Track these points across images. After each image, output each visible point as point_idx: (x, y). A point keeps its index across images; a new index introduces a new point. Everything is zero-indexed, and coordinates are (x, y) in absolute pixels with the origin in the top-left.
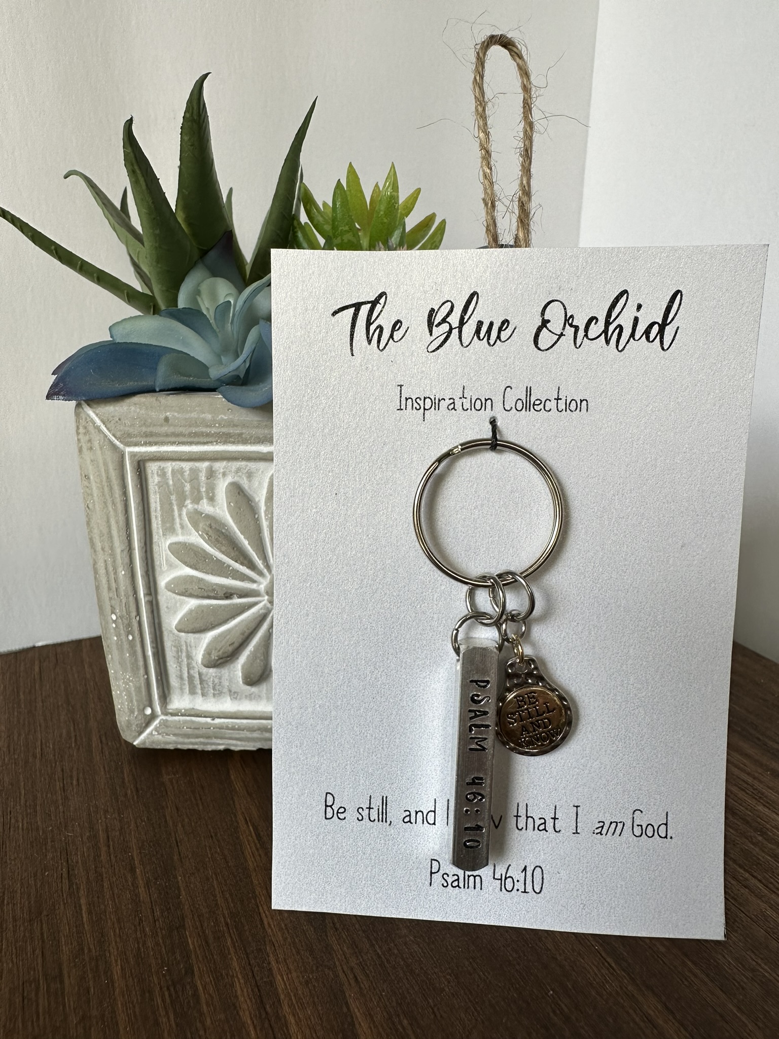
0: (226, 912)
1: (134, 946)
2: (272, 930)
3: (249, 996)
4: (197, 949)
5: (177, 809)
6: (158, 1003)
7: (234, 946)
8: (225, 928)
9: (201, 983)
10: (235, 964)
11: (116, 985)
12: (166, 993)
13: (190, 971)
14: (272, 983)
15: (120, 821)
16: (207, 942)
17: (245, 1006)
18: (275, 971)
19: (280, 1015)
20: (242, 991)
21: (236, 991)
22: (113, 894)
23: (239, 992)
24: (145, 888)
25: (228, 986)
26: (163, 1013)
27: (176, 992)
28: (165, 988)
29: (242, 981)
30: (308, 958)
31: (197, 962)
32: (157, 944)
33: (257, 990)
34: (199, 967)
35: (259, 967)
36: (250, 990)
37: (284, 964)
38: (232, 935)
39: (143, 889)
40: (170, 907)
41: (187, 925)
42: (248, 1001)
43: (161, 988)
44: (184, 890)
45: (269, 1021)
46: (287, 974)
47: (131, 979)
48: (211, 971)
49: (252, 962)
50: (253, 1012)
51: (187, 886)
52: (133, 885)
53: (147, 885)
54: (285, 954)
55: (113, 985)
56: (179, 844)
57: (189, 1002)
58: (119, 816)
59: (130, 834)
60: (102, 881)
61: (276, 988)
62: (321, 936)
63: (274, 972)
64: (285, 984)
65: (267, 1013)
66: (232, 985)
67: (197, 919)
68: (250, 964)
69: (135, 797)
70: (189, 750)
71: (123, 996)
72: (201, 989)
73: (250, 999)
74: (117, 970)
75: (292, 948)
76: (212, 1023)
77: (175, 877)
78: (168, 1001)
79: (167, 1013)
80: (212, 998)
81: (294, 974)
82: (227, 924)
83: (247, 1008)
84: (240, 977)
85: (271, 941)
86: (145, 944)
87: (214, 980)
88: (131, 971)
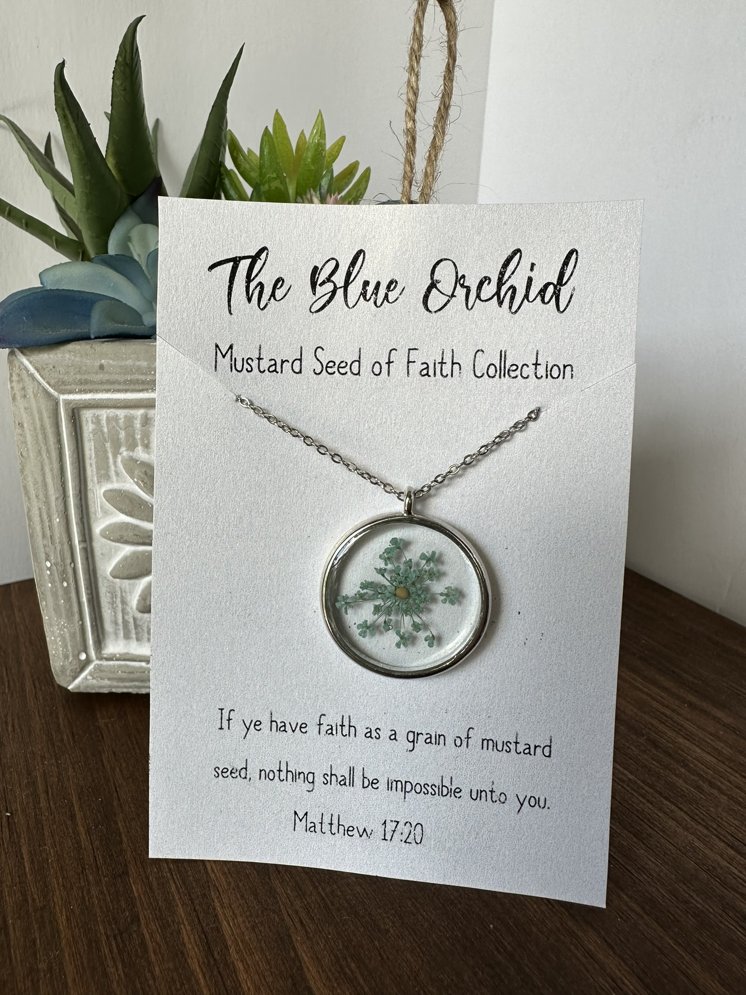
1: (78, 894)
2: (215, 875)
3: (196, 943)
4: (142, 896)
5: (114, 753)
6: (105, 954)
7: (179, 892)
8: (169, 875)
9: (147, 930)
10: (181, 910)
11: (63, 936)
12: (113, 943)
13: (136, 919)
14: (218, 929)
15: (58, 767)
16: (151, 889)
17: (192, 953)
18: (221, 916)
19: (229, 961)
20: (189, 938)
21: (183, 938)
22: (55, 842)
23: (186, 940)
24: (86, 834)
25: (175, 934)
26: (110, 963)
27: (123, 942)
28: (112, 938)
29: (188, 928)
30: (253, 902)
31: (142, 910)
32: (102, 892)
33: (204, 937)
34: (144, 915)
35: (204, 913)
36: (197, 937)
37: (230, 909)
38: (176, 881)
39: (84, 836)
40: (112, 854)
41: (130, 873)
42: (196, 948)
43: (108, 938)
44: (126, 836)
45: (218, 968)
46: (233, 920)
47: (77, 930)
48: (157, 918)
49: (198, 907)
50: (201, 960)
51: (128, 832)
52: (74, 833)
53: (88, 832)
54: (230, 899)
55: (59, 936)
56: (118, 789)
57: (137, 950)
58: (57, 762)
59: (68, 780)
60: (43, 829)
61: (223, 934)
62: (264, 879)
63: (220, 918)
64: (231, 929)
65: (215, 960)
66: (179, 932)
68: (195, 910)
69: (72, 743)
70: (123, 694)
71: (70, 947)
72: (148, 937)
73: (198, 946)
74: (62, 920)
75: (237, 893)
76: (161, 972)
77: (116, 824)
78: (115, 950)
79: (115, 963)
80: (160, 946)
81: (240, 919)
83: (195, 956)
84: (186, 923)
85: (215, 886)
86: (90, 893)
87: (160, 927)
88: (77, 921)
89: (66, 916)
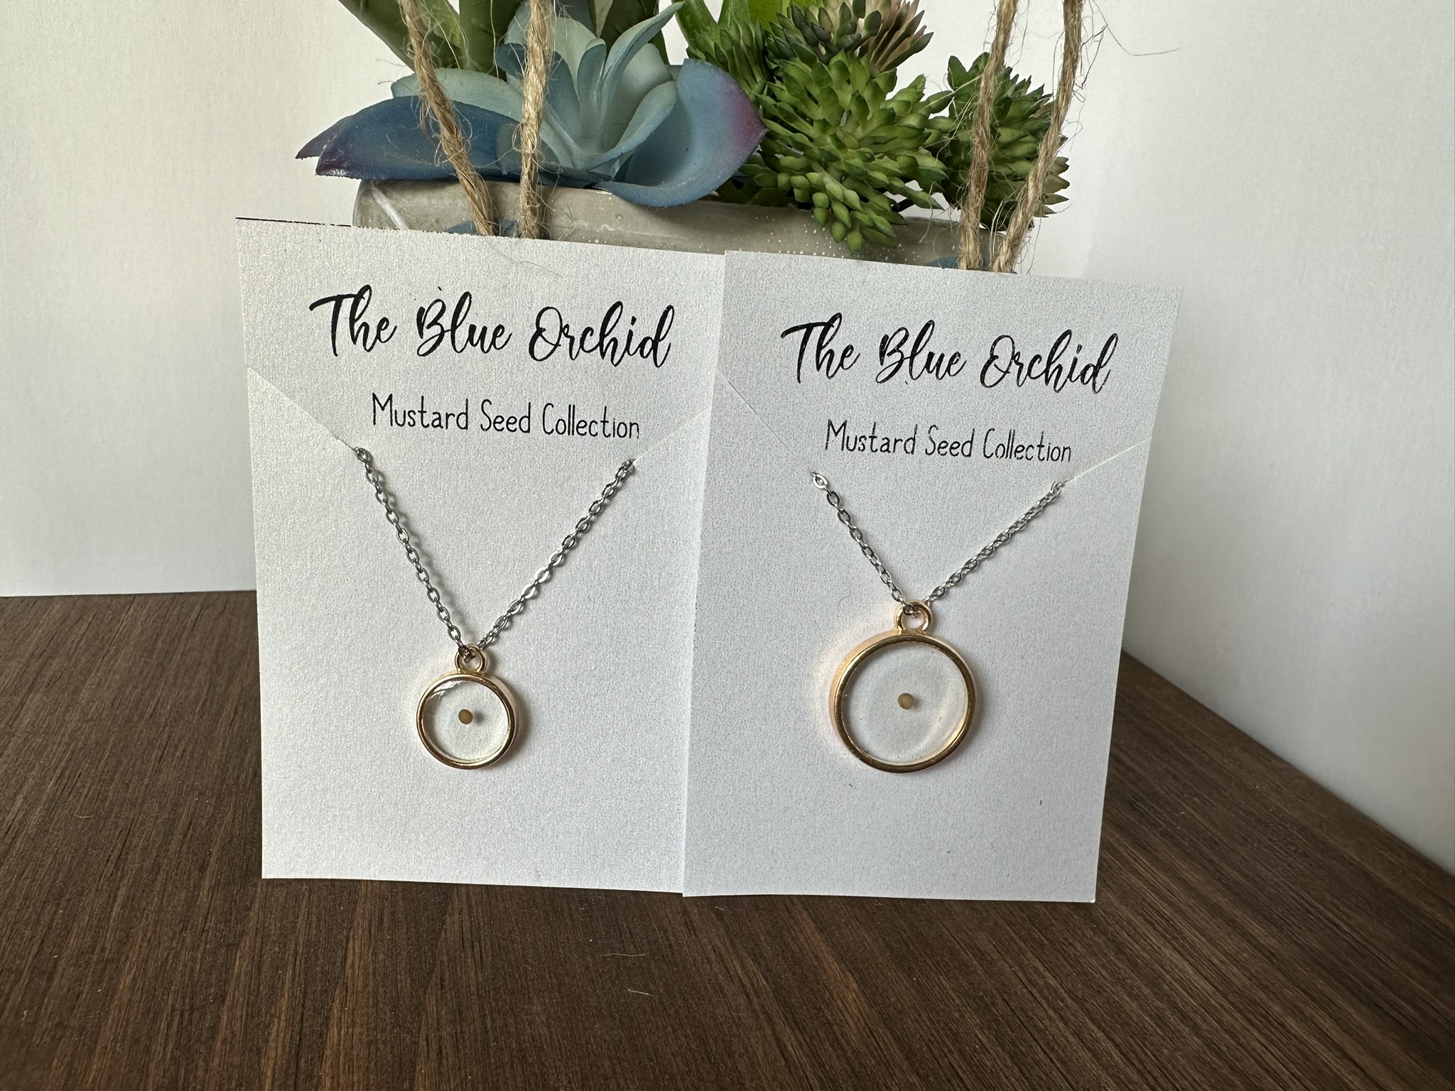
0: (301, 940)
4: (243, 975)
6: (160, 1028)
7: (293, 981)
8: (291, 958)
9: (228, 1015)
11: (118, 995)
12: (177, 1019)
13: (220, 998)
14: (322, 1035)
16: (259, 970)
17: (271, 1054)
18: (333, 1021)
19: (315, 1074)
20: (278, 1035)
21: (269, 1034)
23: (273, 1036)
25: (262, 1026)
26: (161, 1039)
27: (190, 1020)
28: (179, 1012)
29: (283, 1024)
30: (385, 1014)
31: (234, 991)
33: (298, 1038)
34: (234, 996)
35: (312, 1011)
36: (288, 1036)
37: (350, 1014)
41: (242, 945)
43: (172, 1011)
45: (296, 1077)
46: (348, 1028)
48: (248, 1004)
49: (308, 1004)
54: (356, 1004)
61: (326, 1041)
64: (339, 1041)
65: (297, 1068)
67: (259, 940)
68: (303, 1006)
71: (120, 1011)
72: (225, 1023)
78: (175, 1027)
79: (167, 1040)
81: (357, 1030)
82: (296, 952)
83: (274, 1056)
87: (247, 1014)
88: (144, 984)
89: (134, 976)
